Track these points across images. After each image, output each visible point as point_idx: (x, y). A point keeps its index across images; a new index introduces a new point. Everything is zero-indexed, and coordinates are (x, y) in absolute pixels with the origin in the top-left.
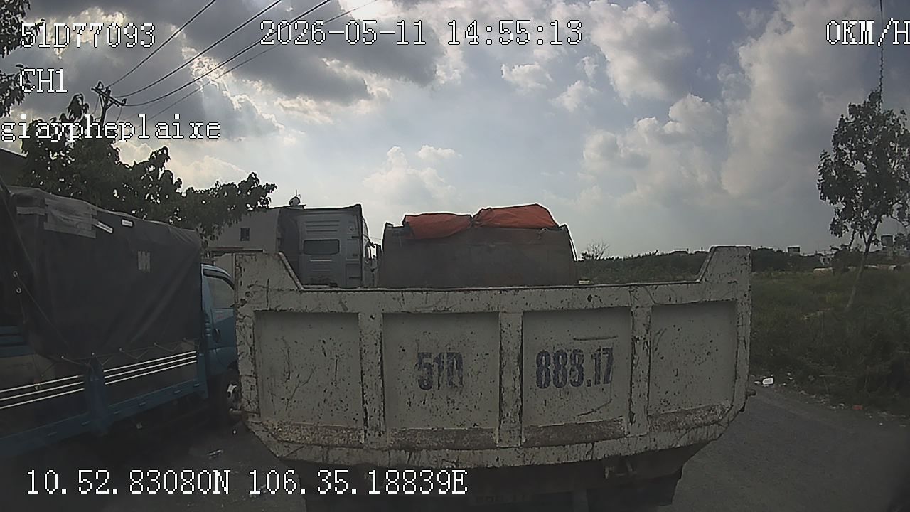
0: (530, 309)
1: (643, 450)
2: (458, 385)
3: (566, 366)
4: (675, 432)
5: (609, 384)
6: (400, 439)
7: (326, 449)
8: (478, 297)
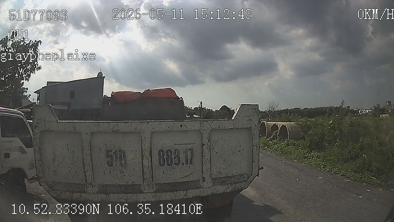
0: (154, 131)
1: (211, 194)
2: (124, 164)
3: (172, 157)
4: (225, 185)
5: (192, 164)
6: (101, 189)
7: (71, 194)
8: (131, 125)
